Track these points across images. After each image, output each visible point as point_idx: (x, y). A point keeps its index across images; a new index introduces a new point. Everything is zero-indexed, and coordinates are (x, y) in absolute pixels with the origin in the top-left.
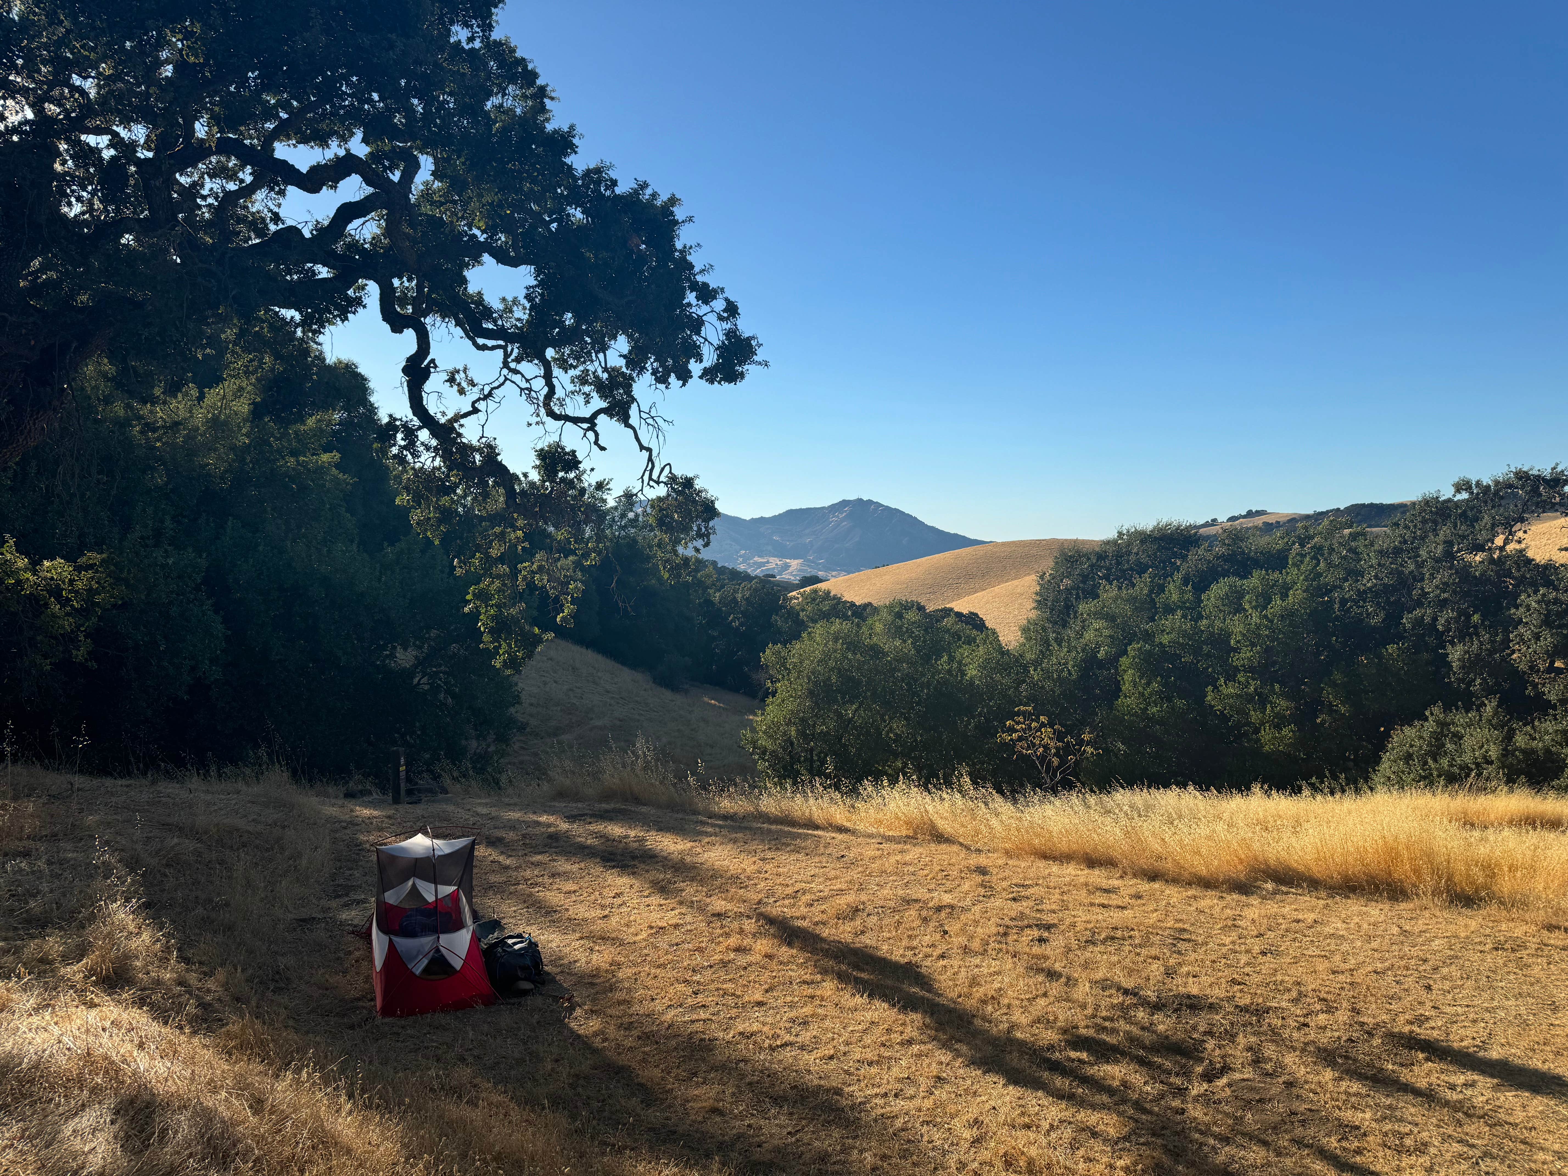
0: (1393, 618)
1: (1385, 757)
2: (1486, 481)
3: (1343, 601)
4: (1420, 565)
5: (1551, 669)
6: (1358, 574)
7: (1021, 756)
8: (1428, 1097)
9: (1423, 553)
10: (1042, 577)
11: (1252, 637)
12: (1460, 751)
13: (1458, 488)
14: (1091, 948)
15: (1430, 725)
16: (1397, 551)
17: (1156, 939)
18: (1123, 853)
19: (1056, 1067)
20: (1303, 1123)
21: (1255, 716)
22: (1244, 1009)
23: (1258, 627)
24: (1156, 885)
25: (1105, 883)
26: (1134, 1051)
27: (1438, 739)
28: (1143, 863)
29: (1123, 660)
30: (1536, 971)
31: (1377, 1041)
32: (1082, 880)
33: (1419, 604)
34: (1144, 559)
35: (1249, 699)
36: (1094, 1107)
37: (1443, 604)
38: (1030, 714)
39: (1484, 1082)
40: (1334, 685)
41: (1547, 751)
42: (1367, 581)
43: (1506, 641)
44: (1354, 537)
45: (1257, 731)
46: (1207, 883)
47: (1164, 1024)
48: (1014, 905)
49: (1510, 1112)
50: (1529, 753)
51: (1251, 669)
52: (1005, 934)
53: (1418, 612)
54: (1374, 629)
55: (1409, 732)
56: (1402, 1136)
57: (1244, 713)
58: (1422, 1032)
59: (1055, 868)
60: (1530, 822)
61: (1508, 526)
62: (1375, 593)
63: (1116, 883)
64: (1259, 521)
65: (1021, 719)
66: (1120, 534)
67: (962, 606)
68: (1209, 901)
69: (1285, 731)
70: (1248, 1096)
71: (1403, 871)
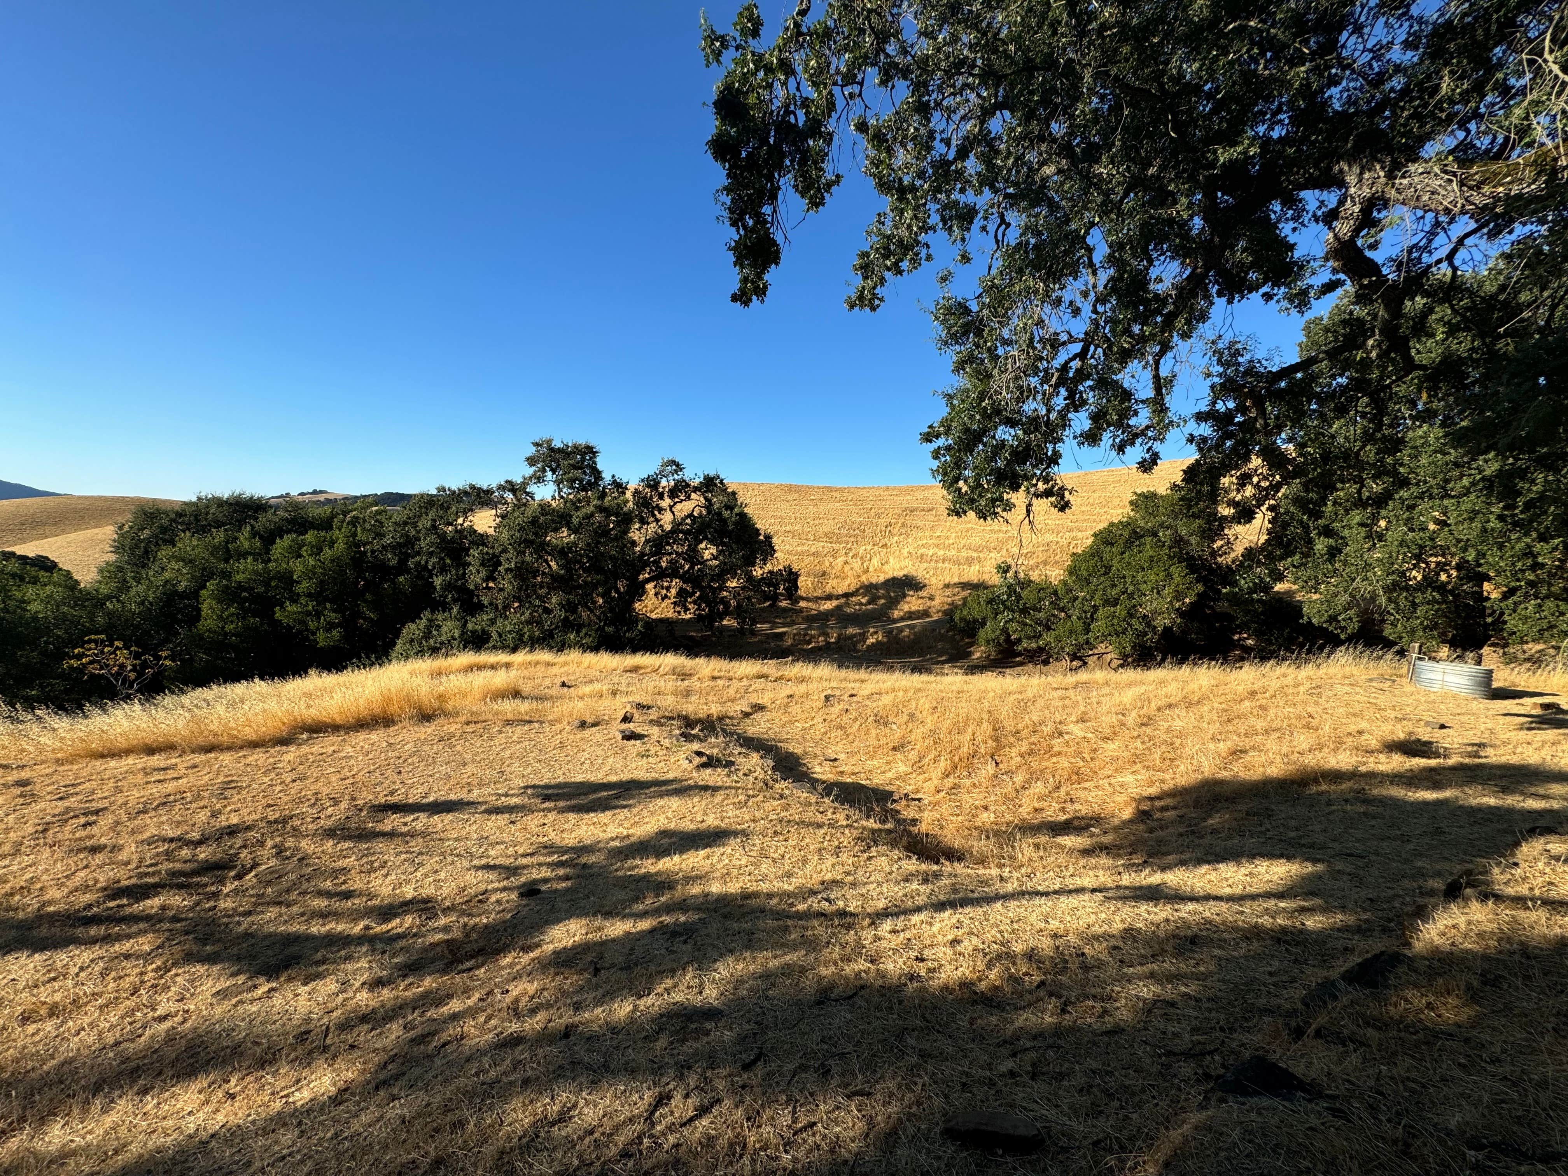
0: (403, 562)
1: (399, 642)
2: (454, 488)
3: (373, 552)
4: (418, 532)
5: (488, 588)
6: (380, 535)
7: (92, 676)
8: (391, 835)
9: (420, 525)
10: (121, 528)
11: (310, 574)
12: (440, 635)
13: (439, 490)
14: (142, 816)
15: (423, 623)
16: (405, 523)
17: (206, 794)
18: (184, 738)
19: (96, 920)
20: (308, 880)
21: (312, 625)
22: (276, 821)
23: (314, 567)
24: (212, 755)
25: (162, 764)
26: (175, 881)
27: (428, 628)
28: (201, 741)
29: (203, 592)
30: (459, 748)
31: (364, 813)
32: (140, 766)
33: (418, 553)
34: (220, 517)
35: (309, 613)
36: (129, 937)
37: (431, 554)
38: (103, 641)
39: (423, 816)
40: (365, 601)
41: (483, 630)
42: (387, 540)
43: (464, 574)
44: (378, 513)
45: (314, 634)
46: (254, 745)
47: (204, 854)
48: (60, 803)
49: (435, 826)
50: (474, 632)
51: (309, 595)
52: (45, 831)
53: (418, 558)
54: (393, 567)
55: (413, 626)
56: (372, 862)
57: (303, 622)
58: (392, 799)
59: (113, 763)
60: (470, 669)
61: (465, 513)
62: (393, 547)
63: (174, 761)
64: (322, 497)
65: (93, 646)
66: (199, 499)
67: (29, 549)
68: (258, 757)
69: (334, 632)
70: (269, 877)
71: (394, 708)
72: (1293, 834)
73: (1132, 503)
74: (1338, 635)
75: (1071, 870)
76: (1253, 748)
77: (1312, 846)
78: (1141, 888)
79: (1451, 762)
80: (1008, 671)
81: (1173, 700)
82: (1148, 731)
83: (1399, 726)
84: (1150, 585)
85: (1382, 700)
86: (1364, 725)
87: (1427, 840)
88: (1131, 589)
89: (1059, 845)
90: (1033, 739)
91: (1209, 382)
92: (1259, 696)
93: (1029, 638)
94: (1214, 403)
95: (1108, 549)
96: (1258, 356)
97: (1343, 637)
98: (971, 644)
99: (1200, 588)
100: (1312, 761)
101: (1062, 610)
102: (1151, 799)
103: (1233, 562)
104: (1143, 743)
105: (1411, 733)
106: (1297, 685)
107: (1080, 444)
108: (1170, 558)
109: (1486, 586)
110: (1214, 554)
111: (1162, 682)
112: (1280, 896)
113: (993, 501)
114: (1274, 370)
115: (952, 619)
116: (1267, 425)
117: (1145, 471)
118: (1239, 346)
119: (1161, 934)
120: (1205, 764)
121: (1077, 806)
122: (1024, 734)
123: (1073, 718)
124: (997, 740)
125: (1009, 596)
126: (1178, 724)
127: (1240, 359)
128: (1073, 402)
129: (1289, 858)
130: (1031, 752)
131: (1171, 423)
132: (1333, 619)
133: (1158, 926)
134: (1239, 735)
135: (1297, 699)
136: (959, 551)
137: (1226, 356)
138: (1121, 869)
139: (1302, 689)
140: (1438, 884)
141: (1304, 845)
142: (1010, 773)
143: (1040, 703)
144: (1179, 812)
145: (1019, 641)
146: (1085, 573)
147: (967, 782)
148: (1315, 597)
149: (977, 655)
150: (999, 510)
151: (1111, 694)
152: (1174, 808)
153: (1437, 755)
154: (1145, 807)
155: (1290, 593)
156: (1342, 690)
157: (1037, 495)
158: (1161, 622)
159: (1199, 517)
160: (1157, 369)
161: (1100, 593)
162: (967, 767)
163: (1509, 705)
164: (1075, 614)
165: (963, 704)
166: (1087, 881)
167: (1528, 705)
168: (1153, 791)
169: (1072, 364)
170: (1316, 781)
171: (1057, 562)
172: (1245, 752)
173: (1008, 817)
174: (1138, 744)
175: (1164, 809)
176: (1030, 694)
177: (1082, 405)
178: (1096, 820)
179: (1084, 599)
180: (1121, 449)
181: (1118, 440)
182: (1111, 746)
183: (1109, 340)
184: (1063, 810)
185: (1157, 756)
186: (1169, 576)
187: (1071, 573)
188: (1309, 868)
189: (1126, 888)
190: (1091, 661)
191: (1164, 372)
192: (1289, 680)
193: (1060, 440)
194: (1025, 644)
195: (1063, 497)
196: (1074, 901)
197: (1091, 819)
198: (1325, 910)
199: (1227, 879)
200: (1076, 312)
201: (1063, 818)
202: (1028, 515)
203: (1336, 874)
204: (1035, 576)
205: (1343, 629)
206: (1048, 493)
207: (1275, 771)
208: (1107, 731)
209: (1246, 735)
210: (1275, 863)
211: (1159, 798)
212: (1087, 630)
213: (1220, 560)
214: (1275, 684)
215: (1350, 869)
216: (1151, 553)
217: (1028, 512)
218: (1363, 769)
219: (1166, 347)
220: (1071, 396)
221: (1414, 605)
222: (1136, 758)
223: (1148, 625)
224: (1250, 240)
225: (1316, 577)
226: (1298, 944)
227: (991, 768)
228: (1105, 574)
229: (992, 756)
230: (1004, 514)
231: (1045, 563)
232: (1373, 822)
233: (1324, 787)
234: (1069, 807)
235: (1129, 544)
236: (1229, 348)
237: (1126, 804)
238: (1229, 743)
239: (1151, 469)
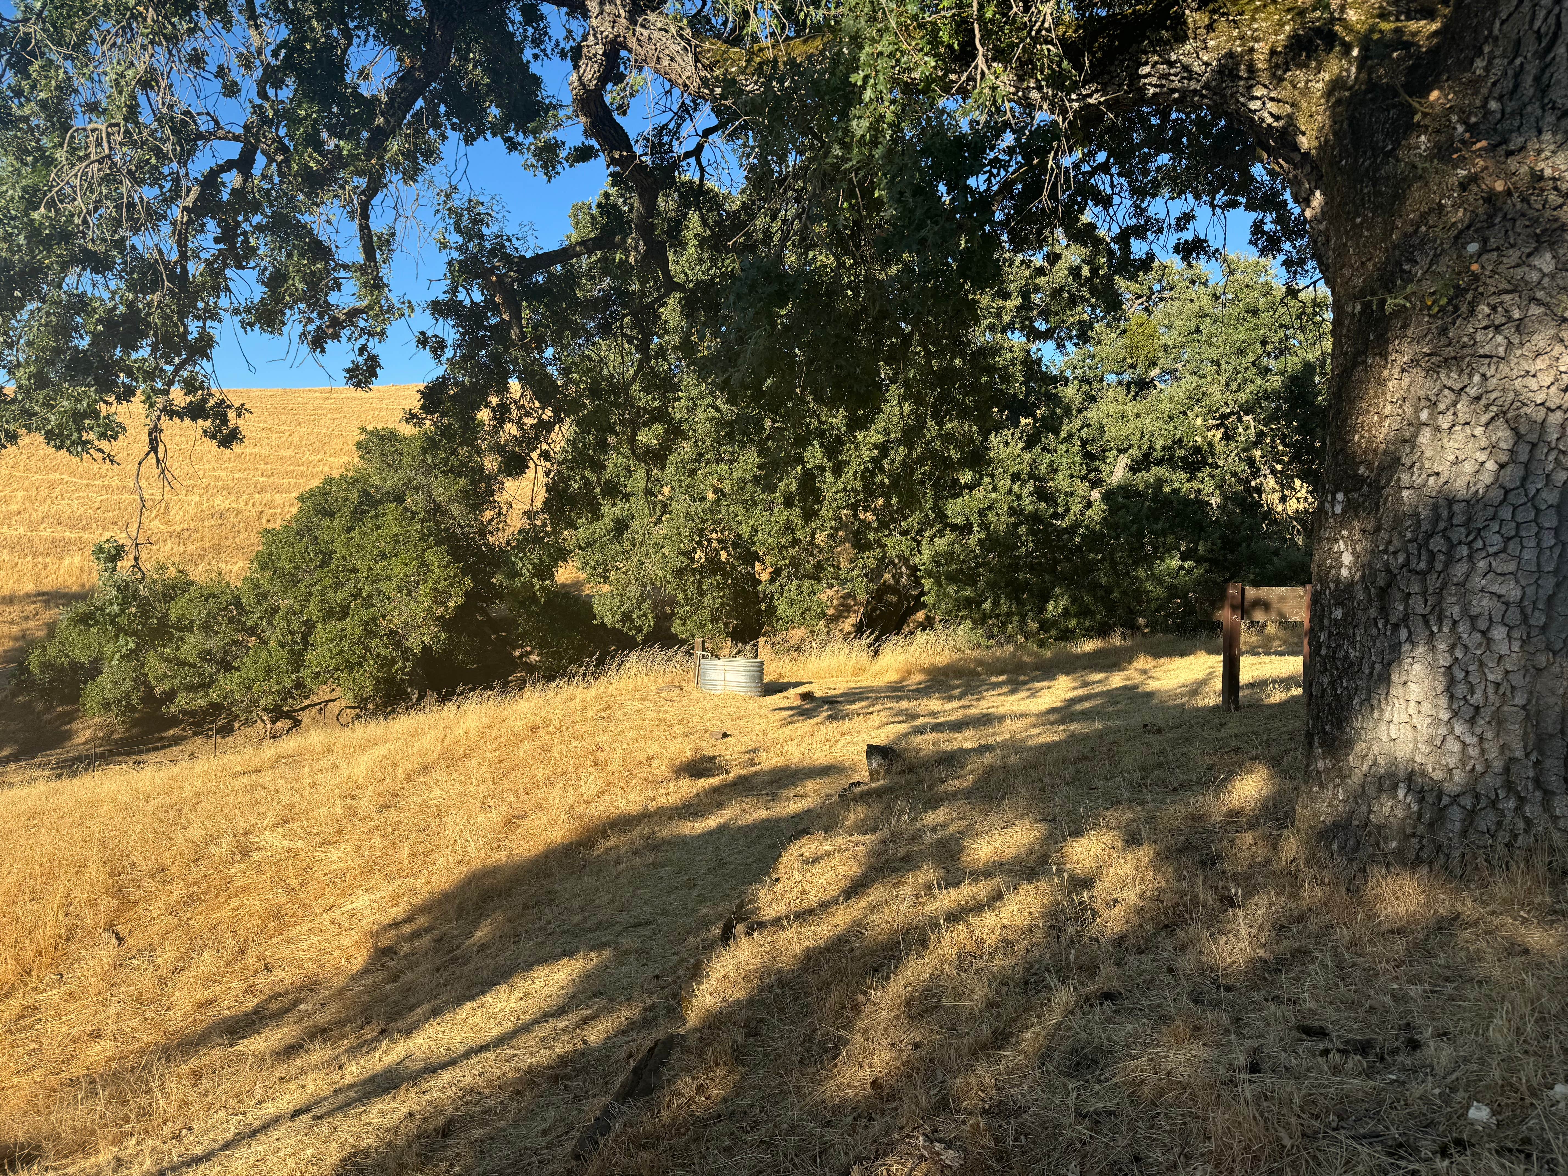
72: (577, 918)
73: (359, 446)
74: (633, 637)
75: (258, 1094)
76: (533, 809)
77: (598, 927)
78: (373, 1079)
79: (731, 776)
80: (153, 757)
81: (427, 760)
82: (391, 815)
83: (686, 743)
84: (395, 583)
85: (671, 713)
86: (654, 749)
87: (711, 878)
88: (367, 590)
89: (242, 1056)
90: (195, 874)
91: (444, 257)
92: (542, 732)
93: (192, 689)
94: (454, 291)
95: (325, 522)
96: (509, 231)
97: (639, 639)
98: (70, 717)
99: (468, 582)
100: (600, 810)
101: (251, 631)
102: (395, 925)
103: (508, 542)
104: (384, 837)
105: (697, 750)
106: (584, 710)
107: (246, 325)
108: (424, 537)
109: (758, 566)
110: (483, 531)
111: (414, 734)
112: (560, 1012)
113: (77, 417)
114: (528, 255)
115: (23, 668)
116: (523, 336)
117: (358, 385)
118: (481, 209)
119: (401, 1141)
120: (472, 847)
121: (277, 975)
122: (174, 870)
123: (269, 820)
124: (119, 892)
125: (124, 605)
126: (435, 795)
127: (485, 230)
128: (233, 247)
129: (570, 953)
130: (190, 901)
131: (391, 307)
132: (627, 617)
133: (396, 1130)
134: (517, 794)
135: (585, 728)
136: (33, 526)
137: (465, 221)
138: (343, 1059)
139: (591, 713)
140: (717, 930)
141: (590, 930)
142: (149, 952)
143: (208, 805)
144: (435, 934)
145: (171, 696)
146: (289, 566)
147: (55, 995)
148: (606, 588)
149: (85, 735)
150: (91, 436)
151: (335, 767)
152: (430, 929)
153: (720, 770)
154: (386, 941)
155: (577, 585)
156: (632, 706)
157: (171, 413)
158: (415, 642)
159: (459, 474)
160: (365, 216)
161: (316, 599)
162: (55, 962)
163: (777, 700)
164: (275, 636)
165: (43, 838)
166: (285, 1103)
167: (791, 697)
168: (399, 911)
169: (225, 177)
170: (604, 836)
171: (239, 548)
172: (522, 816)
173: (145, 1037)
174: (377, 841)
175: (416, 935)
176: (188, 790)
177: (247, 258)
178: (310, 987)
179: (291, 610)
180: (318, 343)
181: (311, 328)
182: (334, 853)
183: (284, 149)
184: (251, 990)
185: (405, 854)
186: (425, 566)
187: (263, 566)
188: (596, 958)
189: (351, 1086)
190: (306, 717)
191: (378, 225)
192: (575, 705)
193: (214, 315)
194: (182, 700)
195: (225, 421)
196: (260, 1147)
197: (301, 989)
198: (608, 1011)
199: (495, 1015)
200: (231, 90)
201: (250, 1003)
202: (154, 449)
203: (622, 956)
204: (197, 573)
205: (639, 629)
206: (195, 412)
207: (558, 836)
208: (327, 830)
209: (526, 791)
210: (555, 967)
211: (409, 920)
212: (297, 663)
213: (491, 539)
214: (559, 711)
215: (637, 943)
216: (395, 529)
217: (154, 446)
218: (653, 806)
219: (375, 185)
220: (228, 235)
221: (702, 594)
222: (373, 866)
223: (398, 646)
224: (485, 51)
225: (605, 562)
226: (578, 1072)
227: (107, 953)
228: (323, 565)
229: (110, 928)
230: (104, 444)
231: (217, 549)
232: (662, 873)
233: (613, 841)
234: (263, 980)
235: (358, 514)
236: (468, 209)
237: (359, 945)
238: (503, 809)
239: (367, 383)
